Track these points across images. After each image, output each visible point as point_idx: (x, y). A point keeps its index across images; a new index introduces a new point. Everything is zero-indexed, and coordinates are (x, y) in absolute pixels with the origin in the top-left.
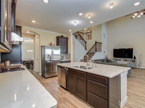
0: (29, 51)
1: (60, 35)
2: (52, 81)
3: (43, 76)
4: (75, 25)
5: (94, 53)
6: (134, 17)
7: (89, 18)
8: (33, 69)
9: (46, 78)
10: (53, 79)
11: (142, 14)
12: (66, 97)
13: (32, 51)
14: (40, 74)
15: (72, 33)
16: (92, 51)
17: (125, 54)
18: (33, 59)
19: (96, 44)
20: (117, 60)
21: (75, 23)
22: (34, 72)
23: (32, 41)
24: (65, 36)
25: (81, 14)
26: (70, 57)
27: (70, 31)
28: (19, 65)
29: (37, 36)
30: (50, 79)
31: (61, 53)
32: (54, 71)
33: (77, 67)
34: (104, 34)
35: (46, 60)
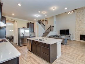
0: (11, 31)
1: (29, 22)
2: (24, 48)
3: (19, 45)
4: (37, 17)
5: (49, 32)
6: (68, 13)
7: (44, 14)
8: (13, 42)
9: (21, 46)
10: (25, 47)
11: (72, 12)
12: (31, 56)
13: (12, 31)
14: (18, 44)
15: (36, 21)
16: (48, 31)
17: (66, 33)
18: (13, 35)
19: (50, 27)
20: (62, 36)
21: (37, 16)
22: (14, 43)
23: (13, 25)
24: (32, 22)
25: (39, 12)
26: (35, 34)
27: (35, 20)
28: (4, 39)
29: (15, 22)
30: (23, 47)
31: (30, 32)
32: (26, 42)
33: (37, 40)
34: (55, 22)
35: (21, 36)
